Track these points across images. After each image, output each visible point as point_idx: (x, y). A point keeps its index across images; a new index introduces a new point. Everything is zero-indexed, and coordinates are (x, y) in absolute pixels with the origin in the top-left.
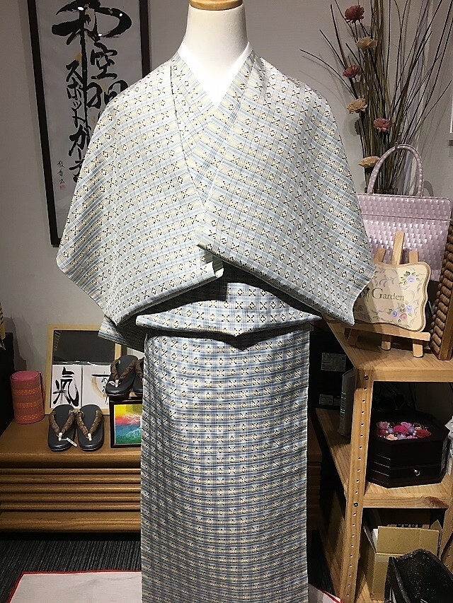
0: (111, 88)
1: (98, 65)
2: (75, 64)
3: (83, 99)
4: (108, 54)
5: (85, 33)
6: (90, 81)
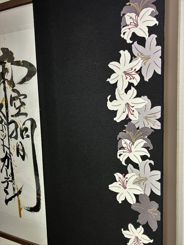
1: (15, 106)
2: (1, 106)
3: (7, 132)
4: (21, 97)
5: (6, 82)
6: (10, 119)
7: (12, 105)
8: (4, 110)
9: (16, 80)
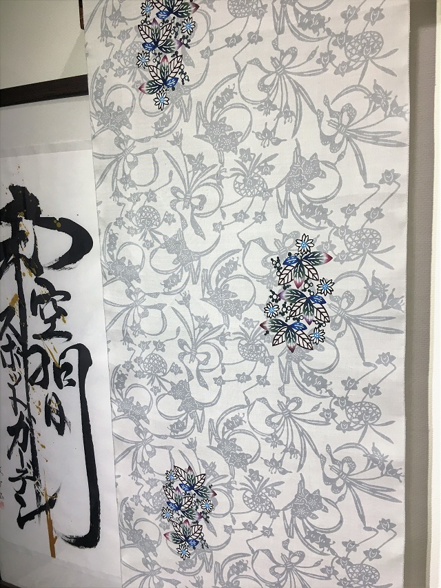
0: (63, 356)
1: (42, 316)
2: (9, 312)
3: (22, 371)
4: (57, 298)
5: (22, 262)
8: (16, 322)
9: (46, 258)
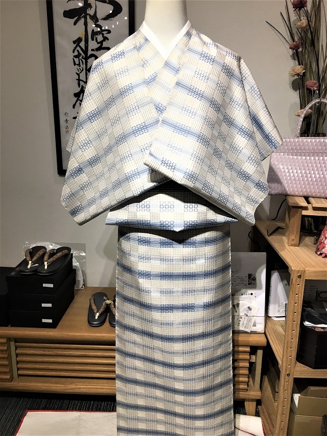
2: (79, 40)
3: (84, 66)
4: (104, 32)
5: (88, 17)
6: (90, 53)
7: (93, 40)
8: (82, 44)
9: (100, 15)
